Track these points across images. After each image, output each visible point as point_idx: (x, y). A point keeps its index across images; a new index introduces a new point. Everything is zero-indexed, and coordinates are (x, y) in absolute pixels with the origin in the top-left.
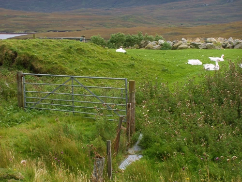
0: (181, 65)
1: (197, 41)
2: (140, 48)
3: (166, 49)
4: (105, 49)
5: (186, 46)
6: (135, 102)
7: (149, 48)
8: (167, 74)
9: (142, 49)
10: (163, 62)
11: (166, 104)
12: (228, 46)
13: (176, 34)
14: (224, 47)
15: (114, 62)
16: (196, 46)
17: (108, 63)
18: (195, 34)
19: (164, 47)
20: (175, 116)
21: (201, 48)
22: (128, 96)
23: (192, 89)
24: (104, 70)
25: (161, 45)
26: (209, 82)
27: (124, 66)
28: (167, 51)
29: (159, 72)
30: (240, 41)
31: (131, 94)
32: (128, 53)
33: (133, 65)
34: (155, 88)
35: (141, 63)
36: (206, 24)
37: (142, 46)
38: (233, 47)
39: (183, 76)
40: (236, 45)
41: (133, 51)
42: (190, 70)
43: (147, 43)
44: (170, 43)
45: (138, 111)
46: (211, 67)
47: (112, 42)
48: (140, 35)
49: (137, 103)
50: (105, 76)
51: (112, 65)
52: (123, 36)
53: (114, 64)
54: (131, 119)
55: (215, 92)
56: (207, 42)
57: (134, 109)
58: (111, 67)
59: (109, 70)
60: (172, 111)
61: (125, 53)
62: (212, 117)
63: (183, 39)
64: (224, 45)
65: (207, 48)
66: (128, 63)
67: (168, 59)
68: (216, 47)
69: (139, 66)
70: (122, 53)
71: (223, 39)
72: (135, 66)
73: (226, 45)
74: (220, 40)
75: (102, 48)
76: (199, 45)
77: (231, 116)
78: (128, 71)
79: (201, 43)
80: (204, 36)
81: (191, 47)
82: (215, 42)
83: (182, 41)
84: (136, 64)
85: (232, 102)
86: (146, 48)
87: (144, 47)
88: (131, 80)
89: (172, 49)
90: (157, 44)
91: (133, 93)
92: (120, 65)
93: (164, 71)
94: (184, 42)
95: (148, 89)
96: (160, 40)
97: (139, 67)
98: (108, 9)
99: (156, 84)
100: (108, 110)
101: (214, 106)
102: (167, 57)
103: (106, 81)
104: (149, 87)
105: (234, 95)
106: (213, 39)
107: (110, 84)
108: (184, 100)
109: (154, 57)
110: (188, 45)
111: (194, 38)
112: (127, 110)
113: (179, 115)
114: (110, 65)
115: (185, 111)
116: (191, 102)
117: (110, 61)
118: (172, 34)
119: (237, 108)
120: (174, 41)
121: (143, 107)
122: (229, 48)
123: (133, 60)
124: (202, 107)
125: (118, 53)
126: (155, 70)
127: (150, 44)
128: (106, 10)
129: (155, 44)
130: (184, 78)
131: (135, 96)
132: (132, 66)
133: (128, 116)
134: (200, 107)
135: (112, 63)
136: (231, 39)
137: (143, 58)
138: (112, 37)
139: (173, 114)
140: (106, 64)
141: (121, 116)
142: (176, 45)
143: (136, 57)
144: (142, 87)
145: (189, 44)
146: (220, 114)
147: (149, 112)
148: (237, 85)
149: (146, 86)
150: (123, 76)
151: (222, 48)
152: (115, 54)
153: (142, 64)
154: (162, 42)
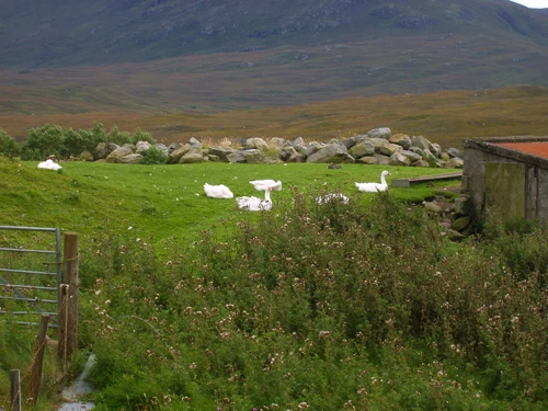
0: (187, 198)
1: (225, 145)
2: (95, 160)
3: (154, 163)
4: (13, 161)
5: (200, 156)
6: (78, 281)
7: (116, 161)
8: (155, 220)
9: (101, 163)
10: (145, 191)
11: (149, 286)
12: (293, 157)
13: (180, 129)
14: (285, 159)
15: (33, 191)
16: (222, 157)
17: (19, 193)
18: (224, 129)
19: (150, 158)
20: (170, 313)
21: (232, 161)
22: (64, 268)
23: (208, 252)
24: (11, 209)
25: (144, 153)
26: (246, 237)
27: (56, 199)
28: (154, 167)
29: (135, 215)
30: (319, 146)
31: (70, 264)
32: (65, 170)
33: (76, 198)
34: (126, 250)
35: (96, 193)
36: (248, 108)
37: (100, 155)
38: (304, 159)
39: (191, 224)
40: (311, 154)
41: (80, 168)
42: (206, 209)
43: (109, 149)
44: (163, 149)
45: (85, 303)
46: (253, 203)
47: (32, 145)
48: (97, 131)
49: (85, 285)
50: (11, 224)
51: (28, 198)
52: (58, 132)
53: (32, 196)
54: (69, 320)
55: (261, 260)
56: (246, 147)
57: (75, 298)
58: (27, 203)
59: (21, 209)
60: (162, 303)
61: (60, 172)
62: (253, 316)
63: (193, 140)
64: (284, 154)
65: (245, 162)
66: (65, 194)
67: (157, 185)
68: (267, 159)
69: (90, 200)
70: (52, 170)
71: (281, 140)
72: (82, 199)
73: (289, 155)
74: (276, 144)
75: (6, 159)
76: (229, 153)
77: (294, 312)
78: (65, 212)
79: (233, 151)
80: (241, 133)
81: (211, 159)
82: (264, 146)
83: (191, 144)
84: (84, 197)
85: (299, 282)
86: (109, 161)
87: (104, 157)
88: (69, 233)
89: (168, 163)
90: (134, 151)
91: (75, 261)
92: (46, 199)
93: (147, 211)
94: (195, 147)
95: (110, 253)
96: (140, 142)
97: (90, 203)
98: (27, 72)
99: (128, 240)
100: (17, 302)
101: (258, 291)
102: (155, 182)
103: (15, 234)
104: (112, 249)
105: (303, 265)
106: (260, 141)
107: (23, 240)
108: (189, 277)
109: (126, 181)
110: (205, 154)
111: (217, 139)
112: (61, 300)
113: (179, 311)
114: (23, 199)
115: (193, 303)
116: (205, 282)
117: (23, 189)
118: (170, 129)
119: (308, 295)
120: (173, 146)
121: (97, 293)
122: (294, 160)
123: (77, 186)
124: (230, 292)
125: (42, 170)
126: (126, 209)
127: (119, 150)
128: (21, 73)
129: (130, 150)
130: (191, 229)
131: (77, 269)
132: (74, 200)
133: (62, 315)
134: (226, 293)
135: (29, 193)
136: (300, 142)
137: (101, 183)
138: (33, 135)
139: (165, 308)
140: (15, 196)
141: (46, 314)
142: (176, 153)
143: (83, 180)
144: (95, 248)
145: (207, 151)
146: (271, 309)
147: (111, 305)
148: (310, 244)
149: (105, 246)
150: (53, 224)
151: (280, 161)
152: (36, 173)
153: (99, 196)
154: (145, 146)
